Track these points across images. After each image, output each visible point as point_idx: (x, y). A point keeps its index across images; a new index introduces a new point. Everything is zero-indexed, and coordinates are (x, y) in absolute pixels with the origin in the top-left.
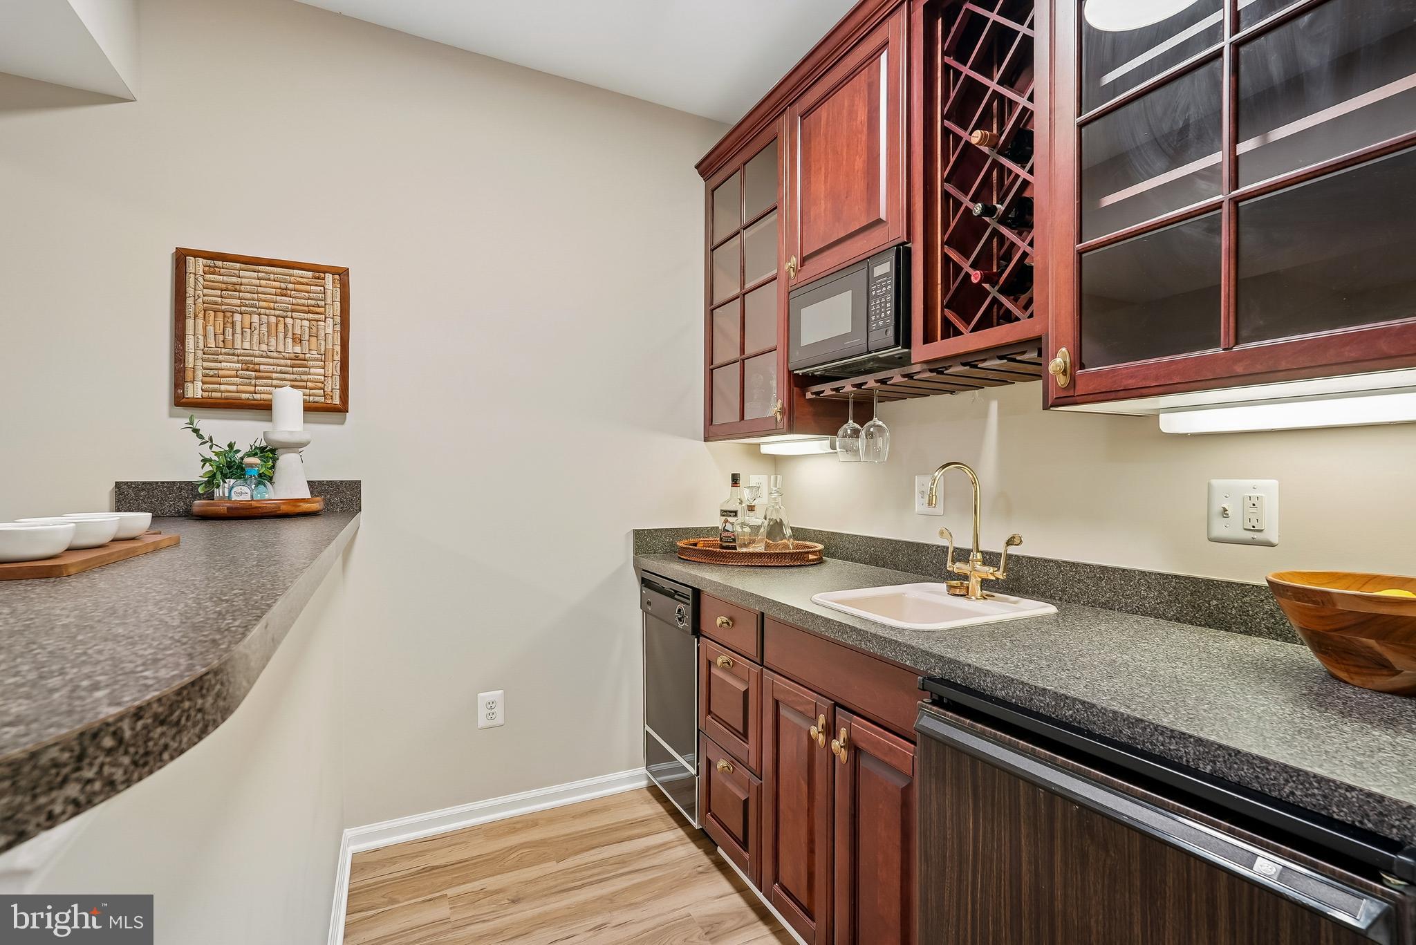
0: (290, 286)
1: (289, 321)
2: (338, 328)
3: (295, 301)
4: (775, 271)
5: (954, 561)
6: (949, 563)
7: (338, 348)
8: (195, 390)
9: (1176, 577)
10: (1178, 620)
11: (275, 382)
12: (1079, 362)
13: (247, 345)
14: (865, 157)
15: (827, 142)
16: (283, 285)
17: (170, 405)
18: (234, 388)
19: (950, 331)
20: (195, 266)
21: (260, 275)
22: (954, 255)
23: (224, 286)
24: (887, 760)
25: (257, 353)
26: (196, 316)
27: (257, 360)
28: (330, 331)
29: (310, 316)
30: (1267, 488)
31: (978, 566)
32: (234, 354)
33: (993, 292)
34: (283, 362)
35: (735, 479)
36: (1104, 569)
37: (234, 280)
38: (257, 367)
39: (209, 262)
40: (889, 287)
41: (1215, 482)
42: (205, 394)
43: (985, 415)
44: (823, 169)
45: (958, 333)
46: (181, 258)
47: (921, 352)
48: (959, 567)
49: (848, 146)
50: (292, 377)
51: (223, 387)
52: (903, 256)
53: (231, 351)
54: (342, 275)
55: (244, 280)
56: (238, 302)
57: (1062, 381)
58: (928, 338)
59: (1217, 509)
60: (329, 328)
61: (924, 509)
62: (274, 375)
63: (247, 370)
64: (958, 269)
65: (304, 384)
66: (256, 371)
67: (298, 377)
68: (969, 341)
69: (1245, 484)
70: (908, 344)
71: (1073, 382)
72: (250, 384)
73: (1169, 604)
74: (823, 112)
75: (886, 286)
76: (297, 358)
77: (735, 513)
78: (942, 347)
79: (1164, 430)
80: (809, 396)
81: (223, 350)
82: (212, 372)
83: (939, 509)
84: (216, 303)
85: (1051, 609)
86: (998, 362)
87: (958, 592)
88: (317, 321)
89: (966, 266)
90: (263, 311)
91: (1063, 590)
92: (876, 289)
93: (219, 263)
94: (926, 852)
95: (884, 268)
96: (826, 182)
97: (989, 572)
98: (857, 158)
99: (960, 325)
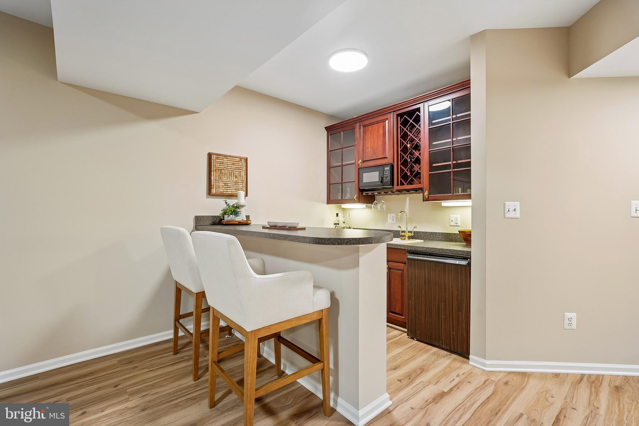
0: (235, 162)
1: (234, 172)
2: (245, 174)
3: (236, 166)
4: (354, 161)
5: (402, 233)
6: (401, 233)
7: (245, 179)
8: (213, 191)
9: (445, 233)
10: (445, 241)
11: (232, 189)
12: (430, 193)
13: (225, 179)
14: (382, 142)
15: (371, 135)
16: (233, 162)
17: (207, 195)
18: (222, 190)
19: (402, 184)
20: (214, 157)
21: (228, 159)
22: (403, 167)
23: (220, 163)
24: (398, 268)
25: (227, 181)
26: (214, 171)
27: (228, 183)
28: (243, 175)
29: (239, 170)
30: (458, 216)
31: (407, 233)
32: (222, 181)
33: (412, 177)
34: (233, 183)
35: (337, 215)
36: (432, 233)
37: (222, 161)
38: (227, 184)
39: (217, 156)
40: (389, 173)
41: (450, 215)
42: (216, 192)
43: (406, 200)
44: (370, 141)
45: (403, 184)
46: (210, 155)
47: (396, 187)
48: (403, 234)
49: (377, 138)
50: (236, 187)
51: (220, 190)
52: (392, 167)
53: (222, 180)
54: (246, 160)
55: (225, 161)
56: (223, 167)
57: (427, 197)
58: (398, 185)
59: (451, 220)
60: (243, 174)
61: (391, 221)
62: (231, 187)
63: (225, 185)
64: (403, 170)
65: (238, 189)
66: (227, 186)
67: (237, 187)
68: (407, 187)
69: (455, 216)
70: (393, 185)
71: (429, 197)
72: (226, 189)
73: (443, 238)
74: (370, 128)
75: (388, 172)
76: (236, 182)
77: (338, 224)
78: (400, 187)
79: (443, 206)
80: (364, 194)
81: (220, 180)
82: (218, 186)
83: (395, 222)
84: (218, 167)
85: (423, 241)
86: (413, 191)
87: (403, 239)
88: (241, 172)
89: (405, 170)
90: (229, 169)
91: (424, 238)
92: (386, 173)
93: (219, 156)
94: (408, 279)
95: (387, 168)
96: (371, 144)
97: (410, 234)
98: (380, 142)
99: (404, 182)
